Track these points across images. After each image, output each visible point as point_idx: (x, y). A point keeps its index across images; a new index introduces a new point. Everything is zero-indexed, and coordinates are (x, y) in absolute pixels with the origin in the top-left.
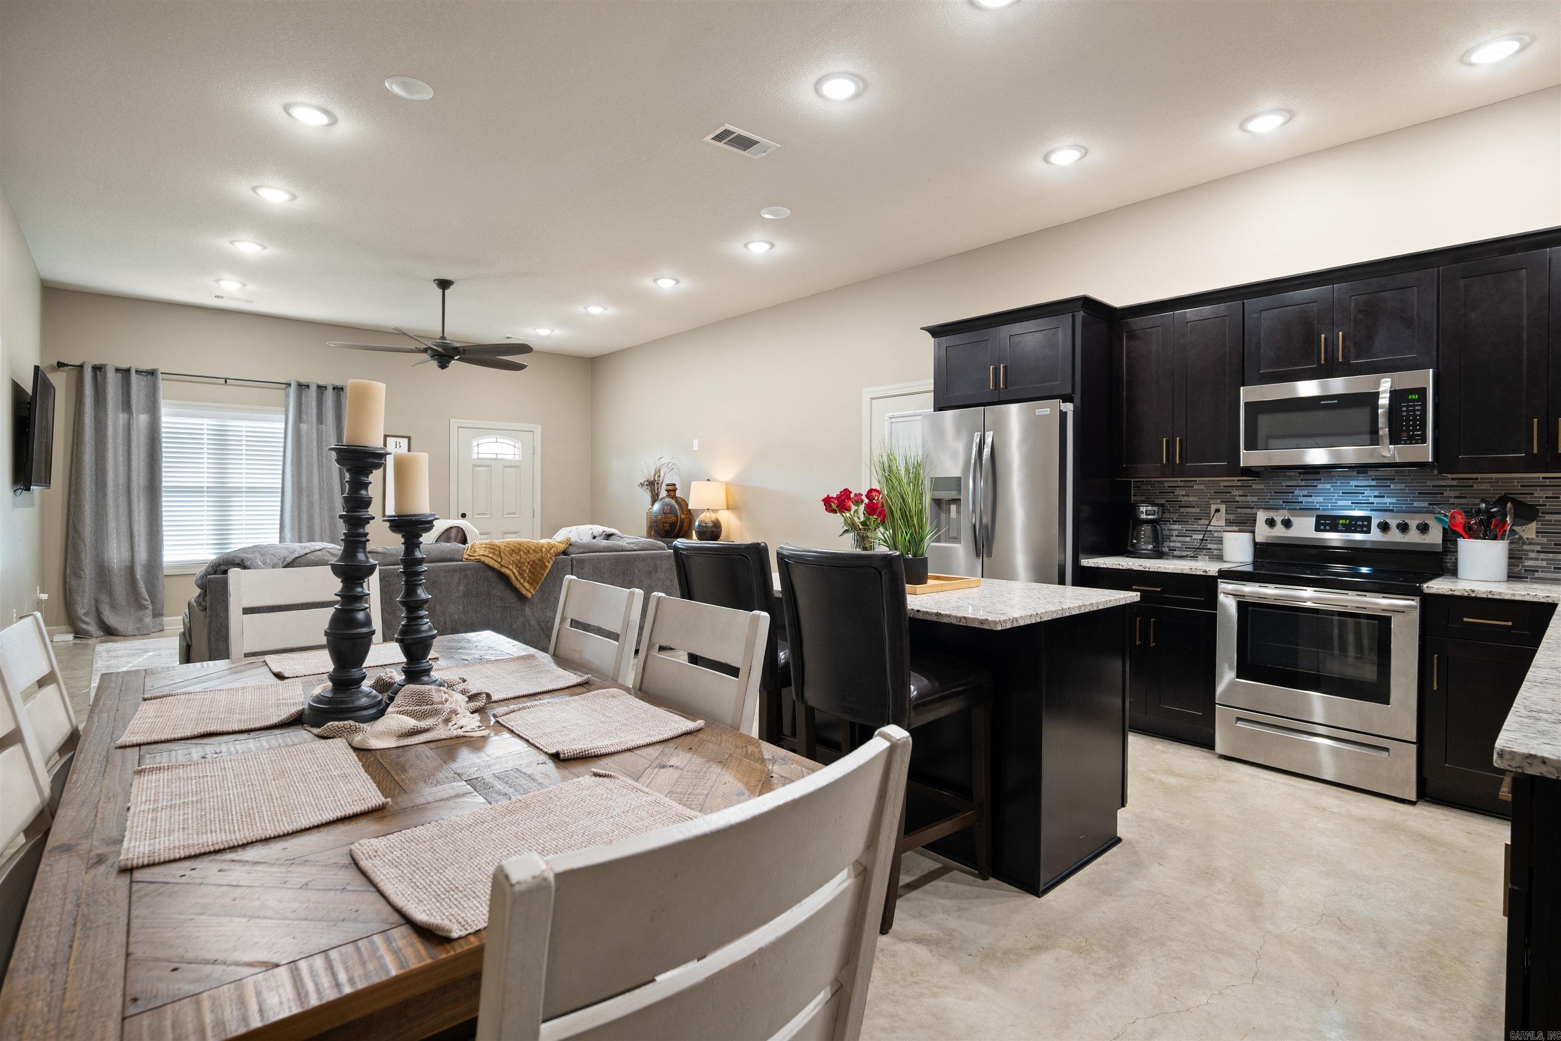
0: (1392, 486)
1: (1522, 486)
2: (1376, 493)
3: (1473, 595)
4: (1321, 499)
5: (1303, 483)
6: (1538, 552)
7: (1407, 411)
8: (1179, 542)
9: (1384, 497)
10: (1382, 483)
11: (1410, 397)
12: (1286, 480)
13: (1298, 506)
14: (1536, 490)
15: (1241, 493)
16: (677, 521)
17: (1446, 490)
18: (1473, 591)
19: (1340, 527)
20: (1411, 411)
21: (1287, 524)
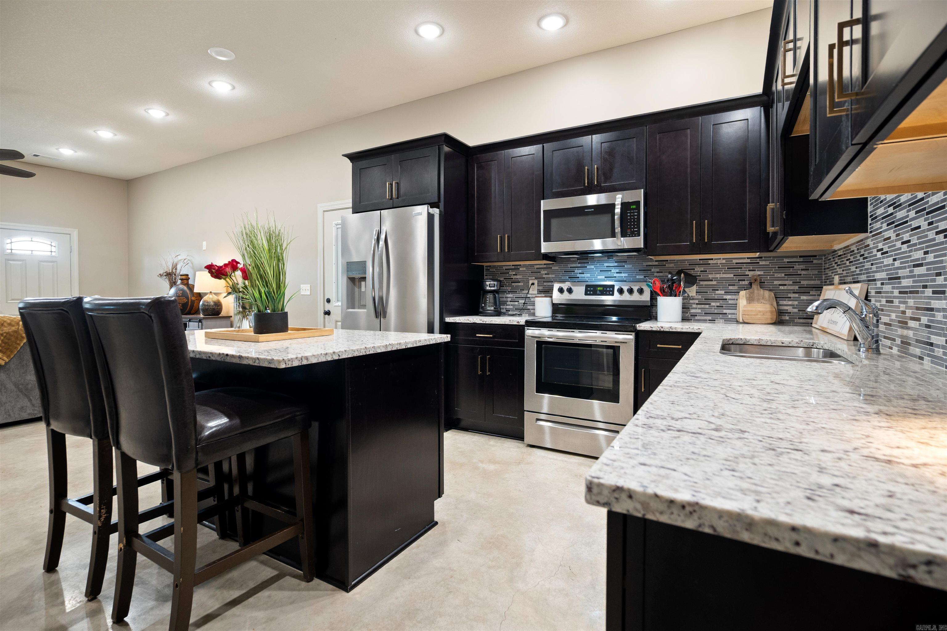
0: (626, 266)
1: (689, 265)
2: (618, 271)
3: (662, 330)
4: (589, 275)
5: (579, 265)
6: (697, 304)
7: (630, 216)
8: (512, 305)
9: (621, 273)
10: (621, 264)
11: (632, 207)
12: (571, 263)
13: (577, 280)
14: (696, 267)
15: (546, 272)
16: (187, 302)
17: (653, 268)
18: (662, 327)
19: (598, 292)
20: (632, 216)
21: (570, 291)
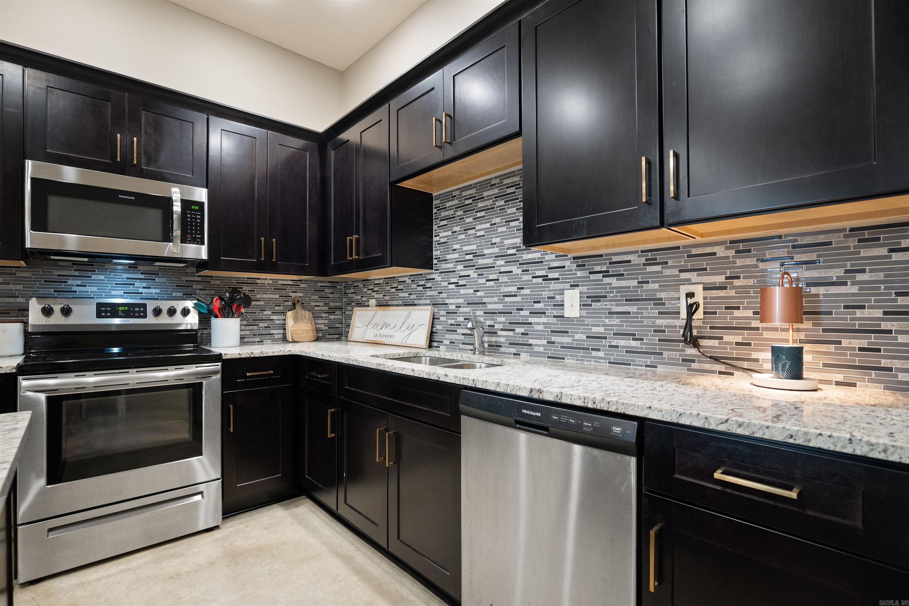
0: (157, 280)
1: (237, 283)
2: (145, 285)
3: (252, 356)
4: (95, 289)
5: (77, 273)
7: (191, 218)
9: (150, 288)
10: (149, 276)
11: (193, 207)
12: (58, 269)
13: (71, 295)
14: (244, 286)
17: (194, 284)
18: (252, 353)
19: (120, 314)
20: (194, 218)
21: (66, 312)
